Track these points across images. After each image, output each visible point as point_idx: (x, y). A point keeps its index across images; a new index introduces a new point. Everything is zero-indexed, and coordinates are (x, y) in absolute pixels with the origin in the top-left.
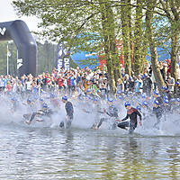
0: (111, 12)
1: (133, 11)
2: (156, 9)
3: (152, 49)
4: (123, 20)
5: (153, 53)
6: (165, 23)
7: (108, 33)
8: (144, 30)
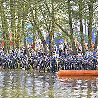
0: (6, 21)
1: (17, 21)
2: (27, 20)
3: (25, 38)
4: (12, 25)
5: (25, 39)
6: (31, 26)
7: (5, 30)
8: (21, 29)
